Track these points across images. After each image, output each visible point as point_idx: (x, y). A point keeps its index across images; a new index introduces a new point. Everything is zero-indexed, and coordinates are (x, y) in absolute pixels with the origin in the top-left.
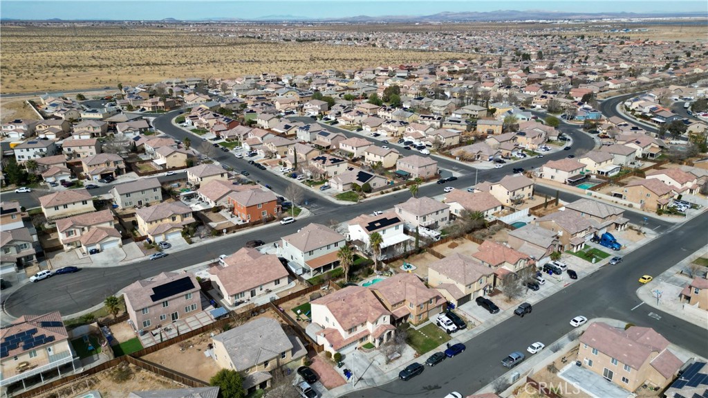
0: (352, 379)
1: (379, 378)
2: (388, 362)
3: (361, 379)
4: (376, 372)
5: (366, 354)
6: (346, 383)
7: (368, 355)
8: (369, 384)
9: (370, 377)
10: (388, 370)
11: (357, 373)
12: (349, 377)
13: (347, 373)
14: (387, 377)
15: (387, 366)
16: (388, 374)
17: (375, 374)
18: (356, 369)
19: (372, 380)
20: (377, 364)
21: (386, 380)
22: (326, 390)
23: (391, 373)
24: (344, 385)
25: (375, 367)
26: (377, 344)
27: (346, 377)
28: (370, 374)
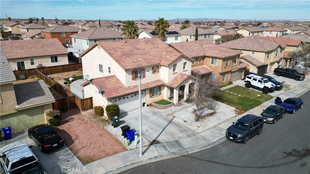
0: (138, 143)
1: (189, 139)
2: (199, 118)
3: (155, 142)
4: (182, 132)
5: (161, 111)
6: (125, 149)
7: (164, 112)
8: (174, 150)
9: (171, 139)
10: (201, 129)
11: (147, 133)
12: (132, 139)
13: (129, 133)
14: (204, 138)
15: (198, 124)
16: (203, 134)
17: (181, 135)
18: (145, 128)
19: (177, 143)
20: (181, 122)
21: (204, 142)
22: (80, 163)
23: (208, 132)
24: (120, 154)
25: (178, 125)
26: (175, 100)
27: (125, 141)
28: (172, 135)
